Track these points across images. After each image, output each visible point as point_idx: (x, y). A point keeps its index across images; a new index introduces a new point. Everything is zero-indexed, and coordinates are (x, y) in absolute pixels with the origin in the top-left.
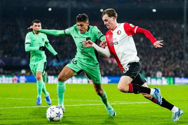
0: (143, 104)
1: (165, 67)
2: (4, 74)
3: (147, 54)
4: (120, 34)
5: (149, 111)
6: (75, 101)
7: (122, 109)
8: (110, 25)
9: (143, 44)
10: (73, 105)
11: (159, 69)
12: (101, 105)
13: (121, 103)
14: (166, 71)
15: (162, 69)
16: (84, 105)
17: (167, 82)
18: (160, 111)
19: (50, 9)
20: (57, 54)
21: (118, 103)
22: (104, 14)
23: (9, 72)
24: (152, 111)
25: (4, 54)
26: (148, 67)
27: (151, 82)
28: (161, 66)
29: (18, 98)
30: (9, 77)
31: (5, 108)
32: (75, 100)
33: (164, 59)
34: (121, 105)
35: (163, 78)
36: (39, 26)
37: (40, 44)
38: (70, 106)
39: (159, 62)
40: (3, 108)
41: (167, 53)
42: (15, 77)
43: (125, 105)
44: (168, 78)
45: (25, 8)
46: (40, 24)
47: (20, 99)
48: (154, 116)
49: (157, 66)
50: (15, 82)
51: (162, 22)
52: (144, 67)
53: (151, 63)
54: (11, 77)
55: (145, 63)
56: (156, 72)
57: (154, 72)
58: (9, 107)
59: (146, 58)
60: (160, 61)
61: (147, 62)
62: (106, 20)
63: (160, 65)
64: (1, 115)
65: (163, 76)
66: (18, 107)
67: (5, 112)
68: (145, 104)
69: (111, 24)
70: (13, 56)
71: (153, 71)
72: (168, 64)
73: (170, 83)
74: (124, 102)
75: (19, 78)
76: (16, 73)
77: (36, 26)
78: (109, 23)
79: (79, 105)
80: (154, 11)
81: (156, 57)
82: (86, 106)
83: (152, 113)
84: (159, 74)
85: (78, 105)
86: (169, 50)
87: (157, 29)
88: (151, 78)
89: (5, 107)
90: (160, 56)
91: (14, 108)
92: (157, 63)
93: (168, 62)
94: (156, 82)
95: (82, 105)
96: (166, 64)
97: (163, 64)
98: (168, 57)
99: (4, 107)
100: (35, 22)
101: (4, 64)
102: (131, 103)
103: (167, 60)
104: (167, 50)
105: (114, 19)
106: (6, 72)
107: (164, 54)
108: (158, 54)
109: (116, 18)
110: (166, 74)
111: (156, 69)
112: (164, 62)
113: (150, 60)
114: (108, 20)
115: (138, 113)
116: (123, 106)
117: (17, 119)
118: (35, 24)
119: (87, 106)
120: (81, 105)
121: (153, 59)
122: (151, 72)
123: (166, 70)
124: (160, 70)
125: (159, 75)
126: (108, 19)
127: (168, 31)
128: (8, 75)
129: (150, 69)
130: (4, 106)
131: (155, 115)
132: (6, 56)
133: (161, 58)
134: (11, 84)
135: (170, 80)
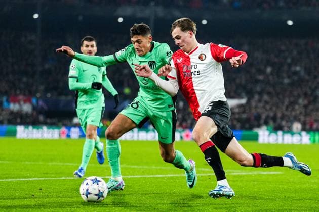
0: (271, 175)
1: (306, 115)
2: (45, 123)
3: (278, 94)
4: (205, 59)
5: (280, 186)
6: (160, 169)
7: (236, 183)
8: (185, 45)
9: (271, 78)
10: (156, 174)
11: (297, 119)
12: (202, 176)
13: (233, 172)
14: (308, 121)
15: (302, 118)
16: (175, 175)
17: (310, 139)
18: (298, 187)
19: (121, 20)
20: (117, 93)
21: (230, 172)
22: (175, 27)
23: (54, 120)
24: (285, 187)
25: (46, 90)
26: (279, 115)
27: (283, 139)
28: (301, 113)
29: (68, 164)
30: (53, 129)
31: (46, 179)
32: (159, 167)
33: (306, 102)
34: (235, 176)
35: (304, 133)
36: (92, 46)
37: (95, 77)
38: (152, 176)
39: (297, 107)
40: (43, 179)
41: (309, 92)
42: (64, 129)
43: (241, 177)
44: (312, 133)
45: (80, 18)
46: (94, 43)
47: (71, 164)
48: (287, 195)
49: (293, 113)
50: (64, 137)
51: (302, 42)
52: (272, 114)
53: (284, 108)
54: (56, 128)
55: (274, 108)
56: (292, 122)
57: (289, 124)
58: (53, 177)
59: (275, 99)
60: (299, 105)
61: (278, 107)
62: (178, 38)
63: (298, 112)
64: (41, 189)
65: (304, 129)
66: (68, 178)
67: (47, 186)
68: (274, 174)
69: (188, 43)
70: (60, 94)
71: (287, 121)
72: (312, 110)
73: (314, 142)
74: (239, 171)
75: (69, 130)
76: (64, 123)
77: (87, 46)
78: (183, 41)
79: (167, 176)
80: (290, 23)
81: (292, 99)
82: (177, 177)
83: (285, 189)
84: (297, 126)
85: (164, 176)
86: (313, 87)
87: (295, 52)
88: (284, 132)
89: (48, 177)
90: (299, 96)
91: (61, 180)
92: (293, 109)
93: (311, 107)
94: (292, 140)
95: (172, 175)
96: (308, 111)
97: (303, 110)
98: (312, 99)
99: (45, 177)
100: (86, 40)
101: (45, 107)
102: (250, 173)
103: (310, 103)
104: (310, 88)
105: (191, 34)
106: (49, 121)
107: (306, 95)
108: (295, 93)
109: (194, 33)
110: (308, 127)
111: (292, 118)
112: (306, 107)
113: (283, 103)
114: (180, 37)
115: (262, 190)
116: (237, 179)
117: (65, 197)
118: (85, 43)
119: (180, 177)
120: (169, 175)
121: (286, 102)
122: (284, 123)
123: (308, 119)
124: (299, 120)
125: (297, 128)
126: (180, 35)
127: (312, 56)
128: (51, 125)
129: (282, 118)
130: (45, 175)
131: (290, 193)
132: (49, 95)
133: (301, 101)
134: (56, 140)
135: (314, 136)
